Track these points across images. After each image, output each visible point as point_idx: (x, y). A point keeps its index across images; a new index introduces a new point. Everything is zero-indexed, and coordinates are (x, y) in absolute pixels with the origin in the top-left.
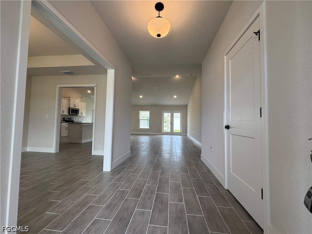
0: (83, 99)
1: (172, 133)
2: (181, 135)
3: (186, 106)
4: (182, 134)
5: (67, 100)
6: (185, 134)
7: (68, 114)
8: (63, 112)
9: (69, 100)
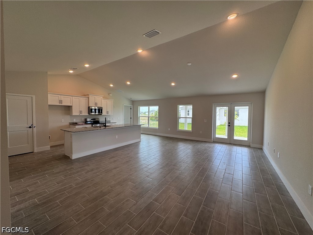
0: (110, 95)
1: (230, 142)
2: (249, 146)
3: (263, 93)
4: (252, 145)
5: (85, 98)
6: (258, 146)
7: (88, 115)
8: (81, 112)
9: (88, 98)
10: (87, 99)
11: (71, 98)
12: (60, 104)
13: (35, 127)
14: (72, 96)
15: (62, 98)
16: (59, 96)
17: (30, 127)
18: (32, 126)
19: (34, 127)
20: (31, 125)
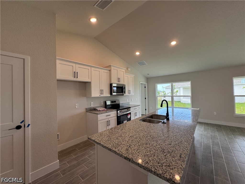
0: (129, 69)
7: (110, 95)
8: (102, 92)
9: (110, 71)
10: (108, 72)
11: (90, 69)
12: (75, 79)
13: (29, 125)
14: (91, 66)
15: (77, 68)
16: (74, 65)
17: (19, 127)
18: (22, 125)
19: (26, 126)
20: (21, 123)
